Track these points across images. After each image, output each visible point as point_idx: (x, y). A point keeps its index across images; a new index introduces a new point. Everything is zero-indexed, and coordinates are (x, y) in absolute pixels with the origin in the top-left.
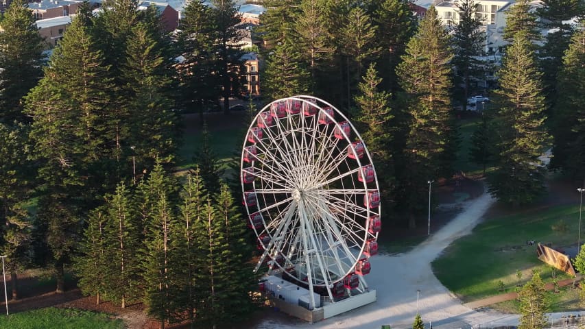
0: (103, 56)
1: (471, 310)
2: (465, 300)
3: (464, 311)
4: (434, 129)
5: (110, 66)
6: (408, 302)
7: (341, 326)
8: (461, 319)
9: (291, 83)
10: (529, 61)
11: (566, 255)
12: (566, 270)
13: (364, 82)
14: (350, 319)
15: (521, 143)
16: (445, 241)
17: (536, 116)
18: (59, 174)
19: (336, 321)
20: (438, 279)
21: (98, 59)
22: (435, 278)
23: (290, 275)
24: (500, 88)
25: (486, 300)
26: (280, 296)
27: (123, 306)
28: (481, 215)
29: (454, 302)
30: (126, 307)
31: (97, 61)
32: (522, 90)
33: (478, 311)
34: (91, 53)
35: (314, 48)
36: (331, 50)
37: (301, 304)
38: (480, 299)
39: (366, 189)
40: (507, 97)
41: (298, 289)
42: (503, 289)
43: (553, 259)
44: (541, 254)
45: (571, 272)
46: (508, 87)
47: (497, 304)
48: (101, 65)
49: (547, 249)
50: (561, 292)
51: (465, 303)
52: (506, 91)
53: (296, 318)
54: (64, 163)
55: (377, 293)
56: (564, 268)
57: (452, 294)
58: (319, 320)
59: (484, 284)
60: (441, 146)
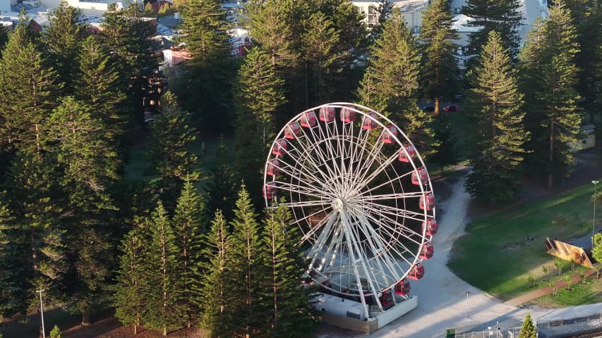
0: (56, 74)
1: (514, 308)
2: (503, 298)
3: (509, 309)
4: (427, 131)
5: (64, 83)
6: (450, 305)
7: (399, 335)
8: (511, 318)
9: (267, 91)
10: (506, 59)
11: (580, 247)
12: (581, 261)
13: (362, 87)
14: (404, 326)
15: (502, 140)
16: (447, 242)
17: (516, 113)
18: (91, 198)
19: (391, 329)
20: (463, 279)
21: (52, 76)
22: (460, 280)
23: (327, 288)
24: (479, 87)
25: (522, 297)
26: (323, 310)
27: (165, 334)
28: (465, 215)
29: (493, 302)
30: (167, 334)
31: (49, 79)
32: (501, 87)
33: (522, 308)
34: (42, 71)
35: (275, 55)
36: (294, 57)
37: (350, 315)
38: (515, 296)
39: (423, 192)
40: (485, 96)
41: (343, 300)
42: (532, 285)
43: (566, 252)
44: (550, 248)
45: (587, 263)
46: (486, 86)
47: (535, 300)
48: (53, 84)
49: (557, 243)
50: (588, 283)
51: (505, 301)
52: (486, 89)
53: (349, 330)
54: (94, 186)
55: (418, 298)
56: (578, 261)
57: (487, 294)
58: (375, 330)
59: (510, 282)
60: (435, 147)
